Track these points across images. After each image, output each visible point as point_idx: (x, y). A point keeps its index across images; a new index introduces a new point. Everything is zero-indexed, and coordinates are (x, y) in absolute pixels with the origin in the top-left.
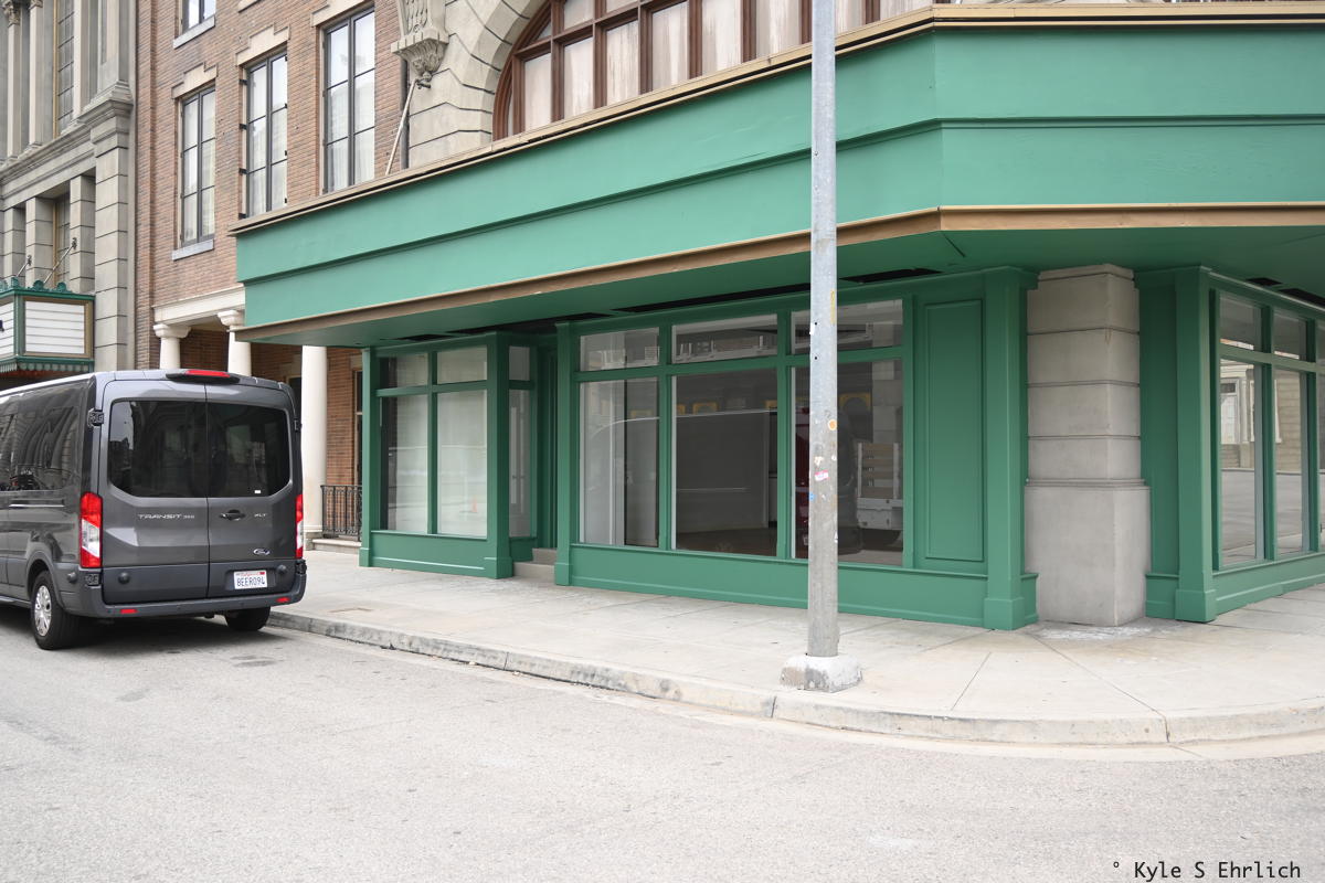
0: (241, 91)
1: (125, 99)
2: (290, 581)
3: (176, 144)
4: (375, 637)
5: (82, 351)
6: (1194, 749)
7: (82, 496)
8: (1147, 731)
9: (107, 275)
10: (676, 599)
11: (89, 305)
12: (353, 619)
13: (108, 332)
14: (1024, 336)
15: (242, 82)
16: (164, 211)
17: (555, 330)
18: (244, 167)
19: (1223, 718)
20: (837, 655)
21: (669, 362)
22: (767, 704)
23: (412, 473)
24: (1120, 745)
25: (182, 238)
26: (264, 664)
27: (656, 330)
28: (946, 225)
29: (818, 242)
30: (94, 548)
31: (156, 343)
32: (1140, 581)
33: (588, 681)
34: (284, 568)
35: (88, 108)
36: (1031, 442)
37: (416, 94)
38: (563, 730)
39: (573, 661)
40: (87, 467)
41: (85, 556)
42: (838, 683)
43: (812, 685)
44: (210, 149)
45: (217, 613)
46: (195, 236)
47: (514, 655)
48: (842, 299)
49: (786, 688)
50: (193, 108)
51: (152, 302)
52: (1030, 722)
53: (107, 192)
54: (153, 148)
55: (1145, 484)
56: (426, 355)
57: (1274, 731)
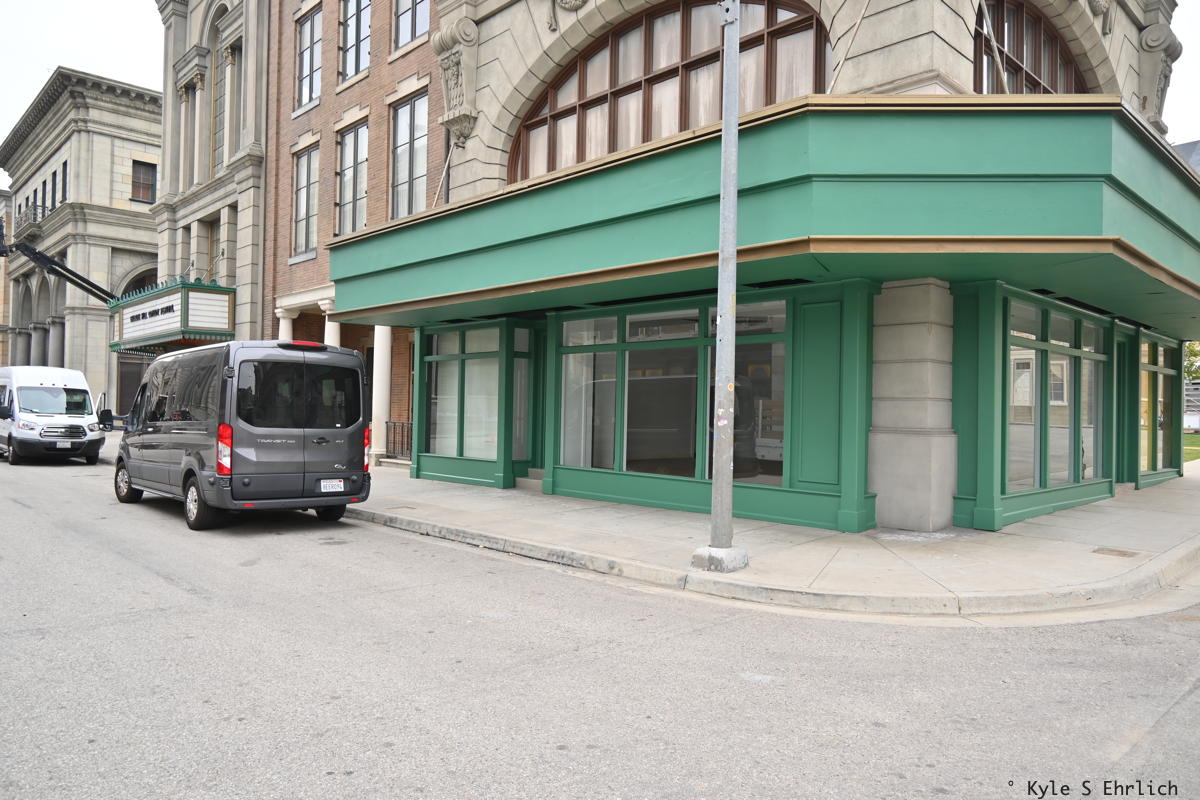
0: (336, 150)
1: (259, 153)
2: (359, 487)
3: (292, 185)
4: (417, 527)
5: (226, 327)
6: (979, 619)
7: (220, 425)
8: (945, 606)
9: (244, 274)
10: (624, 505)
11: (232, 295)
12: (403, 515)
13: (244, 314)
14: (870, 327)
15: (338, 143)
16: (284, 231)
17: (546, 317)
18: (338, 201)
19: (999, 598)
20: (730, 546)
21: (624, 341)
22: (680, 580)
23: (448, 414)
24: (925, 615)
25: (295, 250)
26: (339, 543)
27: (615, 318)
28: (814, 249)
29: (723, 259)
30: (226, 462)
31: (276, 321)
32: (949, 502)
33: (560, 560)
34: (355, 477)
35: (233, 159)
36: (874, 402)
37: (455, 152)
38: (540, 594)
39: (550, 547)
40: (222, 406)
41: (220, 467)
42: (731, 567)
43: (713, 567)
44: (315, 190)
45: (311, 508)
46: (304, 249)
47: (510, 542)
48: (740, 299)
49: (695, 569)
50: (304, 160)
51: (274, 293)
52: (863, 597)
53: (245, 218)
54: (276, 188)
55: (955, 433)
56: (458, 333)
57: (1036, 609)
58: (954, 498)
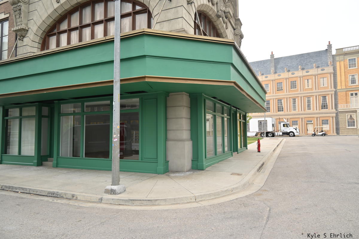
6: (201, 203)
8: (191, 199)
10: (84, 170)
14: (166, 107)
17: (54, 103)
19: (207, 194)
21: (84, 112)
22: (100, 199)
23: (15, 139)
24: (185, 203)
27: (80, 104)
28: (147, 80)
29: (115, 83)
32: (190, 162)
33: (52, 195)
36: (167, 131)
37: (19, 42)
39: (49, 190)
42: (119, 192)
43: (112, 193)
47: (32, 189)
49: (105, 195)
52: (165, 199)
55: (192, 140)
57: (218, 196)
58: (192, 160)
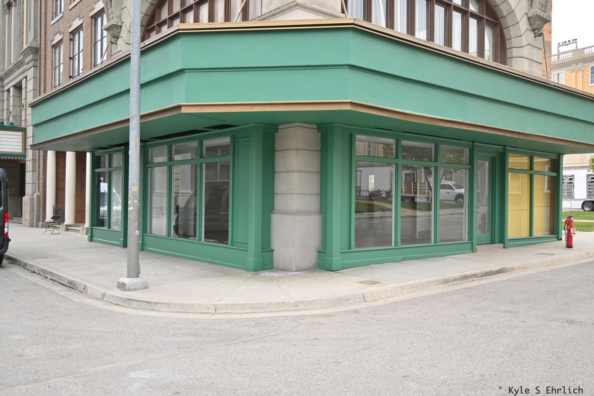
0: (70, 44)
1: (36, 46)
3: (52, 65)
5: (21, 151)
8: (208, 308)
11: (24, 132)
15: (71, 40)
18: (71, 75)
19: (238, 305)
20: (137, 277)
22: (103, 295)
24: (197, 313)
28: (184, 110)
35: (27, 46)
36: (275, 196)
37: (113, 46)
43: (123, 288)
50: (58, 49)
53: (30, 85)
54: (45, 67)
55: (321, 213)
56: (108, 155)
57: (259, 310)
58: (318, 252)
